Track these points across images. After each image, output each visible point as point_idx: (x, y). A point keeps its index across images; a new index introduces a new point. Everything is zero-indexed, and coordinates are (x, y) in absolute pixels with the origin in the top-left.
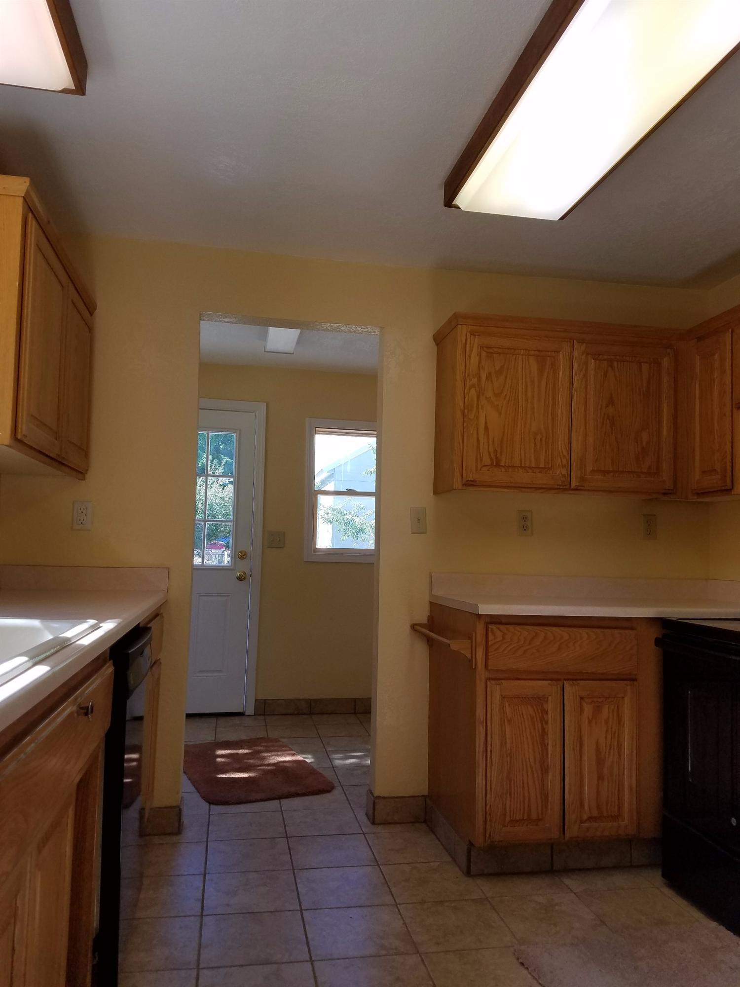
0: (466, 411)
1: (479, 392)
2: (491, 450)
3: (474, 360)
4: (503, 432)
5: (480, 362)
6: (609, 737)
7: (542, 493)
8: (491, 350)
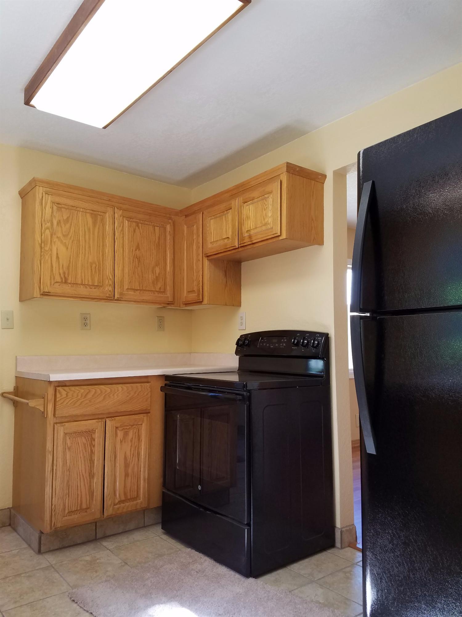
0: (43, 244)
1: (52, 233)
2: (61, 271)
3: (48, 210)
4: (70, 261)
5: (52, 212)
6: (133, 450)
7: (96, 301)
8: (60, 206)
